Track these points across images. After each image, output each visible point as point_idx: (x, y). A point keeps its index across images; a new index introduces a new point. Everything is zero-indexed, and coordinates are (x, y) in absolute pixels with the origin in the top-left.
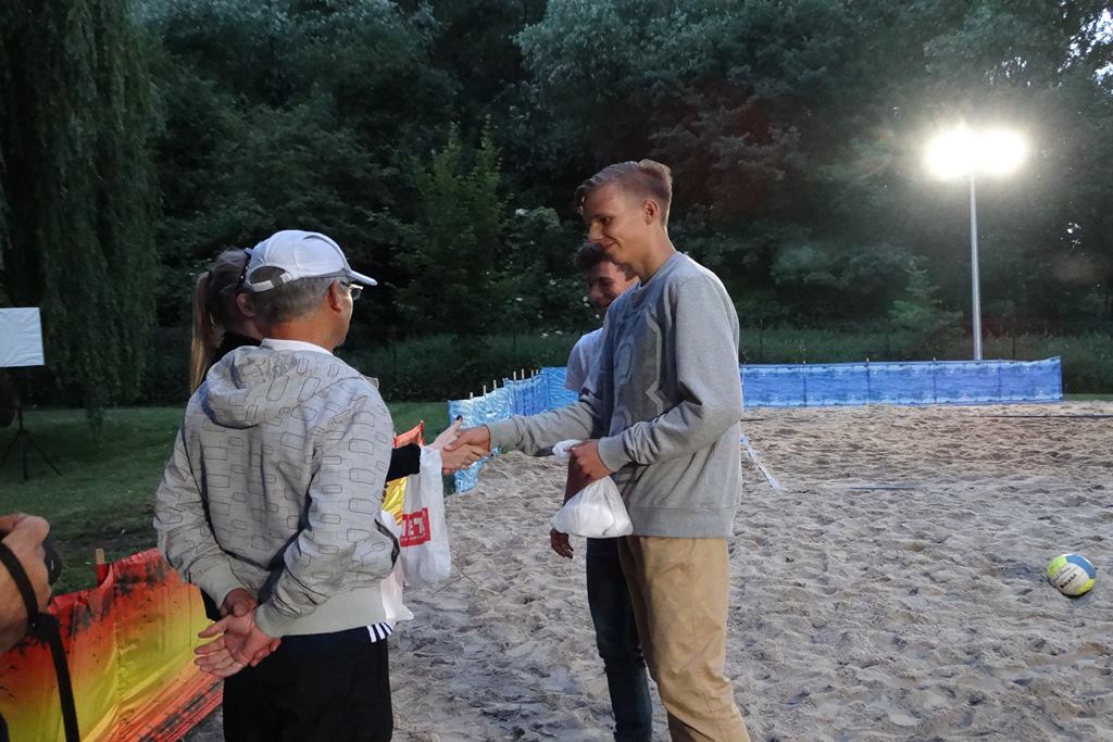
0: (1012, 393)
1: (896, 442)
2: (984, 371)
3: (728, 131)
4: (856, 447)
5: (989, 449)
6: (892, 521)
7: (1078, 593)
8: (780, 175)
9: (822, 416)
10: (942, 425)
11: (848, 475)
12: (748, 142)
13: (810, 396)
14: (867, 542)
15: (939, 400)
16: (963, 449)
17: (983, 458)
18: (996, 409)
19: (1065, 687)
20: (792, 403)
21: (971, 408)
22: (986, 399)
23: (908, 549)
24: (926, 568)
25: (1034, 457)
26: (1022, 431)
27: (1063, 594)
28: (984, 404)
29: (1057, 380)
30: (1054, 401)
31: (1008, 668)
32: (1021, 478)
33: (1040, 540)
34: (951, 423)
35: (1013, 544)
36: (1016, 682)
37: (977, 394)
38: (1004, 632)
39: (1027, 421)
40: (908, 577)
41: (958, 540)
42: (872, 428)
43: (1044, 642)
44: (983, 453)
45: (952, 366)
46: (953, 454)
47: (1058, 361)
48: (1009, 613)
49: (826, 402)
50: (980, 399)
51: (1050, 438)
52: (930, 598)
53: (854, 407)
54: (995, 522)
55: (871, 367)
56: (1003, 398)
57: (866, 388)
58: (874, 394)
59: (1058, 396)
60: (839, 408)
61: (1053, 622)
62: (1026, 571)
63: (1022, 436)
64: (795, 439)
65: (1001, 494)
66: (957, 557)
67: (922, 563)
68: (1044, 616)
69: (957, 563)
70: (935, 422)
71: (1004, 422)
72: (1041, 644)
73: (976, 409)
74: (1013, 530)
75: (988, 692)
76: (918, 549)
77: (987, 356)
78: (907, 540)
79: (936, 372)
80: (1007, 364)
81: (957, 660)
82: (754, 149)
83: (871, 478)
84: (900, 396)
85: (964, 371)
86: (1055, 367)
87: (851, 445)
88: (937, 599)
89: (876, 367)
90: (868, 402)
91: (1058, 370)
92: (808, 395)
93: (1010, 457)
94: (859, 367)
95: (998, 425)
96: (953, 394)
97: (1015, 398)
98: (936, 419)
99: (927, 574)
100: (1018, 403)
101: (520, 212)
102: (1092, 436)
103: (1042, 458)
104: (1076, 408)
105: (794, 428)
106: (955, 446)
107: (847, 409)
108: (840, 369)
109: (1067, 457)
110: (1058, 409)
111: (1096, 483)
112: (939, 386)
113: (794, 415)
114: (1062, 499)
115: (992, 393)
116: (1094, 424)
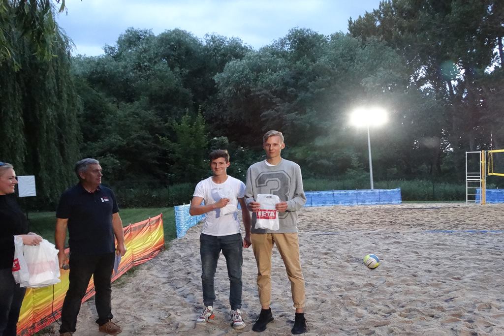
0: (384, 201)
1: (338, 218)
2: (374, 193)
4: (323, 220)
5: (369, 220)
6: (322, 245)
7: (373, 267)
8: (308, 126)
9: (316, 210)
10: (356, 212)
11: (316, 230)
12: (297, 114)
13: (313, 203)
14: (311, 252)
15: (358, 204)
16: (360, 220)
17: (366, 223)
18: (378, 207)
19: (354, 297)
20: (308, 205)
21: (369, 206)
22: (375, 203)
23: (323, 254)
24: (326, 260)
25: (384, 223)
26: (384, 214)
27: (369, 268)
28: (374, 205)
29: (399, 196)
30: (398, 204)
31: (339, 291)
32: (374, 230)
33: (369, 250)
34: (359, 212)
35: (359, 252)
36: (340, 296)
37: (372, 201)
38: (343, 280)
39: (387, 211)
40: (319, 263)
41: (341, 251)
42: (331, 214)
43: (354, 283)
44: (366, 222)
45: (363, 191)
46: (356, 222)
47: (400, 189)
48: (346, 274)
49: (319, 205)
50: (373, 203)
51: (393, 216)
52: (323, 270)
53: (329, 206)
54: (357, 245)
55: (334, 192)
56: (381, 203)
57: (333, 199)
58: (335, 202)
59: (400, 201)
60: (323, 207)
61: (361, 277)
62: (359, 260)
63: (383, 216)
64: (303, 218)
65: (364, 236)
66: (338, 256)
67: (325, 259)
68: (359, 275)
69: (338, 259)
70: (354, 211)
71: (379, 211)
72: (352, 284)
73: (370, 206)
74: (361, 247)
75: (327, 299)
76: (326, 254)
77: (375, 187)
78: (324, 251)
79: (357, 194)
80: (382, 190)
81: (324, 289)
82: (299, 117)
83: (323, 231)
84: (345, 202)
85: (367, 193)
86: (398, 192)
87: (321, 220)
88: (326, 270)
89: (336, 192)
90: (334, 205)
91: (400, 193)
92: (313, 202)
93: (375, 223)
94: (330, 192)
95: (376, 212)
96: (364, 201)
97: (385, 202)
98: (355, 210)
99: (326, 262)
100: (385, 204)
101: (215, 138)
102: (407, 215)
103: (386, 223)
104: (405, 206)
105: (304, 214)
106: (358, 220)
107: (325, 207)
108: (324, 193)
109: (395, 223)
110: (399, 206)
111: (398, 231)
112: (358, 198)
113: (307, 210)
114: (383, 237)
115: (377, 201)
116: (410, 211)
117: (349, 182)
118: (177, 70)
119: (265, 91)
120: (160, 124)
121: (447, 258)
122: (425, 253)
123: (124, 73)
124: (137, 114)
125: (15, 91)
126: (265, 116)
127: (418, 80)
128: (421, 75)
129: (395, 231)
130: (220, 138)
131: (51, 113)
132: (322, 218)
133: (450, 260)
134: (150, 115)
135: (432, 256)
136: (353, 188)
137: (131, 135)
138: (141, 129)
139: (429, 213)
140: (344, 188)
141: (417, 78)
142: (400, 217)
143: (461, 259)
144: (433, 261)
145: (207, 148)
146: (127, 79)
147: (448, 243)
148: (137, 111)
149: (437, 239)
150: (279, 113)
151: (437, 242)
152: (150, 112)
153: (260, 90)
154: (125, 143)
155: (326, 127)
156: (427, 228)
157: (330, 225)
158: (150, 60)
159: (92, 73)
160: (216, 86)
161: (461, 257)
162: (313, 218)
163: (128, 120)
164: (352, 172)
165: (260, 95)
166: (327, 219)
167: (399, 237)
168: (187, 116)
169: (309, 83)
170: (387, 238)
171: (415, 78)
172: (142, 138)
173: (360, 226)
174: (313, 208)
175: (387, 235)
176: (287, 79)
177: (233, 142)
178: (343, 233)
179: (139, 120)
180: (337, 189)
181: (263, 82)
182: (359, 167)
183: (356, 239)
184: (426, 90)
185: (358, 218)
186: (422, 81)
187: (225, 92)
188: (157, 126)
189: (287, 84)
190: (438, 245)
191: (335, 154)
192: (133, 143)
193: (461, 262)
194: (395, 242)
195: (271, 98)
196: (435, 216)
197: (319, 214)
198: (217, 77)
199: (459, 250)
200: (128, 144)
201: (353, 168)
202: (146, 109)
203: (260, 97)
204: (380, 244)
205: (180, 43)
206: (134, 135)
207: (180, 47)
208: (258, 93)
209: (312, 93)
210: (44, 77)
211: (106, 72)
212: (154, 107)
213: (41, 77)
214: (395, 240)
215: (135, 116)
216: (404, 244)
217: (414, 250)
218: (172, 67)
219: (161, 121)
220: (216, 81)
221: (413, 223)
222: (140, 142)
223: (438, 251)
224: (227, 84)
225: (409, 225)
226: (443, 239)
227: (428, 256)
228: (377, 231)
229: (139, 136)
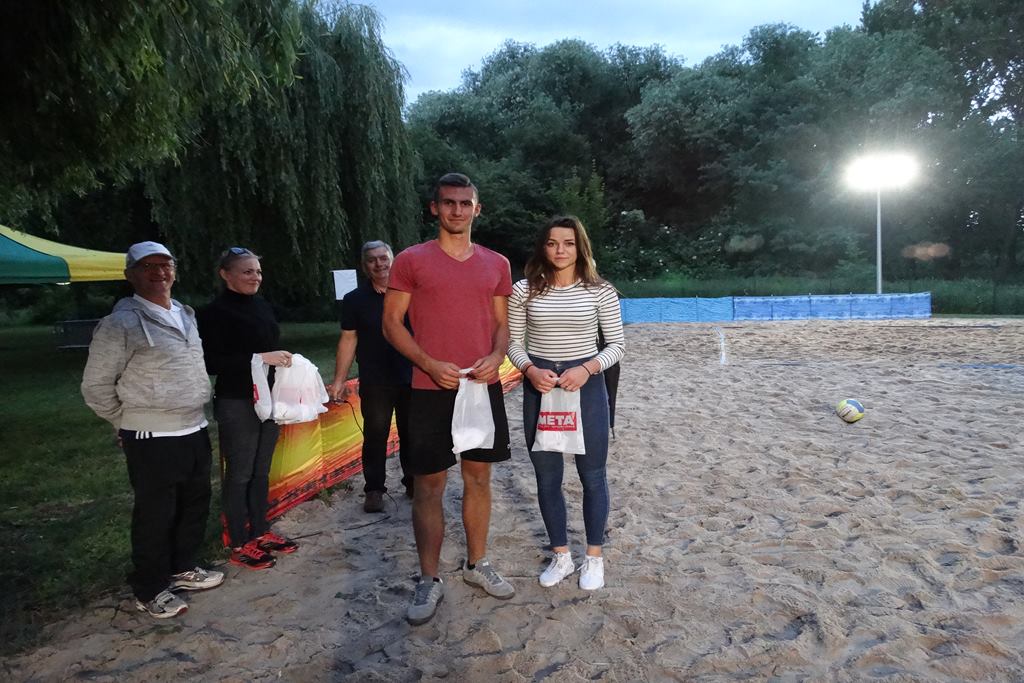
0: (899, 313)
1: (811, 340)
2: (882, 300)
3: (745, 163)
5: (866, 343)
6: (773, 381)
7: (852, 420)
8: (775, 188)
9: (778, 325)
10: (846, 331)
12: (756, 169)
13: (775, 314)
15: (854, 317)
16: (849, 344)
17: (859, 349)
18: (887, 322)
20: (764, 318)
22: (882, 317)
23: (770, 395)
25: (891, 350)
26: (895, 335)
27: (844, 421)
28: (881, 319)
29: (927, 305)
30: (925, 318)
32: (870, 361)
34: (853, 330)
37: (877, 314)
38: (793, 439)
39: (900, 330)
42: (802, 332)
44: (860, 346)
45: (861, 297)
46: (841, 347)
47: (929, 294)
48: (801, 430)
49: (784, 318)
50: (879, 316)
51: (910, 339)
52: (764, 421)
53: (801, 321)
54: (833, 383)
55: (812, 298)
56: (893, 316)
57: (808, 310)
58: (813, 314)
59: (929, 315)
60: (790, 321)
61: (827, 435)
62: (828, 408)
63: (893, 337)
65: (849, 369)
68: (823, 431)
70: (843, 330)
71: (886, 329)
73: (871, 322)
76: (775, 396)
77: (886, 290)
78: (774, 391)
79: (852, 301)
80: (896, 296)
82: (760, 173)
84: (829, 315)
85: (869, 300)
86: (927, 298)
87: (783, 342)
88: (768, 420)
89: (815, 298)
90: (810, 318)
91: (929, 300)
94: (805, 298)
95: (882, 331)
96: (862, 313)
97: (900, 316)
98: (845, 327)
99: (772, 409)
100: (901, 318)
101: (624, 213)
102: (938, 338)
103: (896, 350)
104: (937, 322)
105: (756, 332)
106: (846, 343)
107: (795, 322)
108: (793, 299)
109: (912, 349)
110: (926, 323)
111: (912, 363)
112: (853, 309)
113: (762, 325)
114: (881, 371)
115: (886, 313)
116: (943, 331)
117: (840, 282)
118: (566, 105)
119: (707, 133)
120: (540, 192)
121: (990, 411)
122: (951, 401)
123: (489, 115)
124: (506, 178)
125: (327, 147)
126: (704, 172)
127: (984, 105)
128: (991, 96)
129: (908, 363)
130: (631, 213)
131: (378, 178)
132: (784, 339)
133: (996, 414)
134: (525, 178)
135: (963, 407)
136: (846, 292)
137: (496, 210)
138: (511, 200)
139: (978, 335)
140: (831, 292)
141: (983, 101)
142: (924, 341)
143: (1017, 414)
144: (963, 415)
145: (611, 229)
146: (493, 124)
147: (998, 386)
148: (505, 173)
149: (980, 379)
150: (728, 169)
151: (977, 383)
152: (524, 174)
153: (699, 132)
154: (487, 222)
155: (806, 190)
156: (967, 361)
157: (795, 349)
158: (525, 93)
159: (443, 117)
160: (627, 130)
161: (1019, 410)
162: (771, 338)
163: (490, 187)
164: (848, 267)
165: (698, 139)
166: (793, 341)
167: (911, 372)
168: (575, 178)
169: (778, 117)
170: (888, 374)
171: (981, 101)
172: (512, 214)
173: (846, 353)
174: (773, 323)
175: (890, 370)
176: (745, 114)
177: (653, 218)
178: (814, 364)
179: (507, 185)
180: (818, 292)
181: (703, 118)
182: (860, 257)
183: (834, 373)
184: (999, 123)
185: (847, 340)
186: (994, 106)
187: (641, 138)
188: (534, 194)
189: (742, 122)
190: (980, 388)
191: (820, 237)
192: (500, 222)
193: (1017, 418)
194: (901, 382)
195: (717, 144)
196: (988, 340)
197: (781, 332)
198: (631, 115)
199: (1018, 398)
200: (492, 223)
201: (846, 258)
202: (520, 169)
203: (699, 142)
204: (874, 382)
205: (571, 61)
206: (501, 209)
207: (572, 67)
208: (695, 136)
209: (783, 132)
210: (366, 124)
211: (463, 115)
212: (531, 165)
213: (362, 125)
214: (902, 377)
215: (503, 181)
216: (917, 384)
217: (932, 395)
218: (559, 102)
219: (542, 187)
220: (631, 120)
221: (946, 350)
222: (508, 220)
223: (976, 399)
224: (646, 125)
225: (936, 354)
226: (991, 378)
227: (957, 407)
228: (874, 362)
229: (507, 211)
